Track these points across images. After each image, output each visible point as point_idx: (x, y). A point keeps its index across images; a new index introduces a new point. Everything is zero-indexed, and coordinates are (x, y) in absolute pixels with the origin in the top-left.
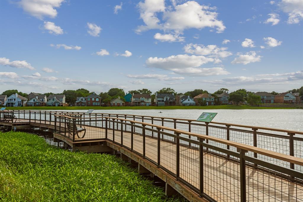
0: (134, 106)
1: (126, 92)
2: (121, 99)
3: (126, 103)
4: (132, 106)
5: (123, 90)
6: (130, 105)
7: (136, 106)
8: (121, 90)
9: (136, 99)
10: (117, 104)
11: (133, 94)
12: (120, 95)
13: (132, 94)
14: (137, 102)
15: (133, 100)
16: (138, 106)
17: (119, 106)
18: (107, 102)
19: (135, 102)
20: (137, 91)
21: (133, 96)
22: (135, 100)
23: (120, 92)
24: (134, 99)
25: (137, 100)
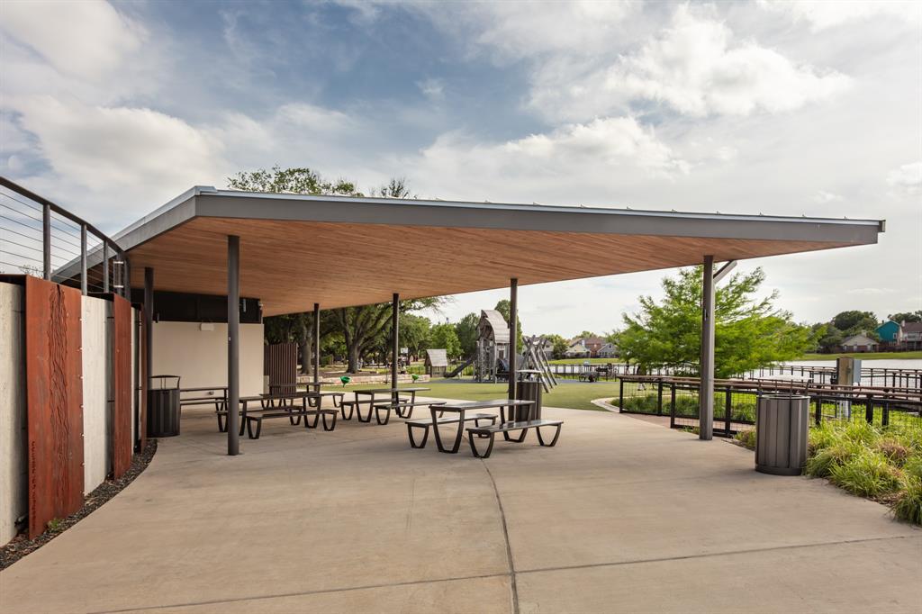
0: (904, 350)
1: (882, 318)
2: (869, 336)
3: (881, 343)
4: (900, 351)
5: (871, 314)
6: (894, 350)
7: (912, 350)
8: (867, 315)
9: (911, 335)
10: (859, 347)
11: (903, 322)
12: (865, 326)
13: (900, 322)
14: (913, 342)
15: (902, 336)
16: (917, 350)
17: (863, 352)
18: (832, 345)
19: (909, 342)
20: (913, 314)
21: (903, 328)
22: (909, 337)
23: (865, 319)
24: (906, 335)
25: (914, 337)
